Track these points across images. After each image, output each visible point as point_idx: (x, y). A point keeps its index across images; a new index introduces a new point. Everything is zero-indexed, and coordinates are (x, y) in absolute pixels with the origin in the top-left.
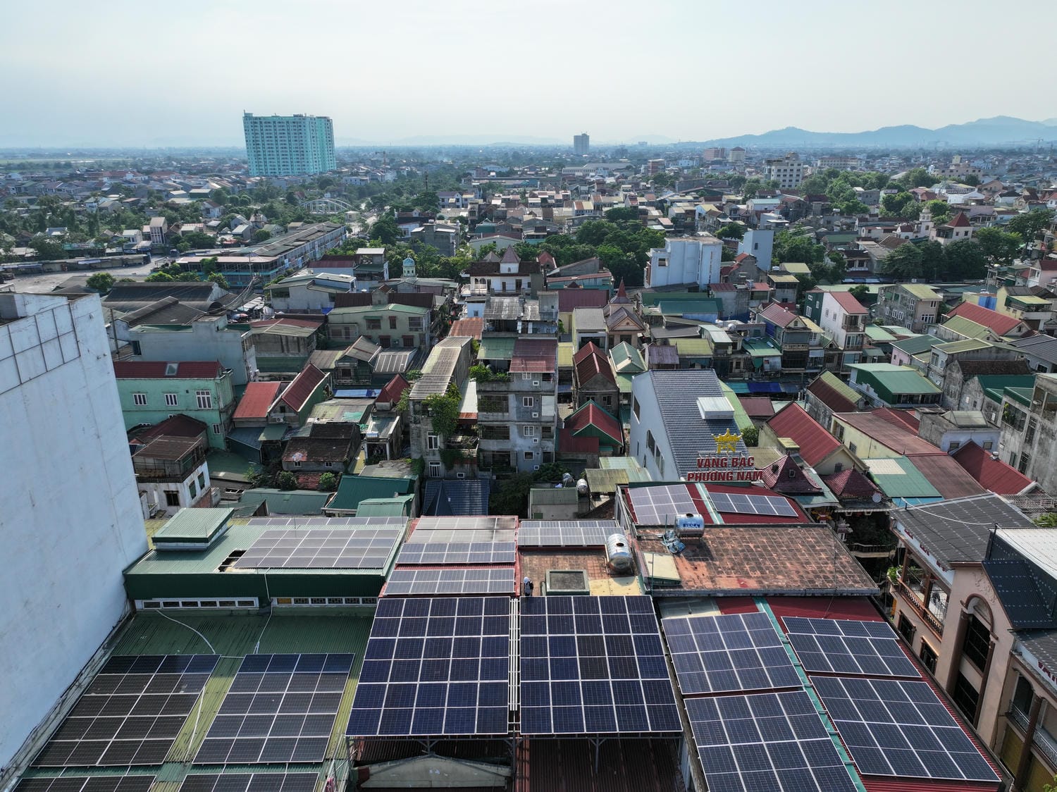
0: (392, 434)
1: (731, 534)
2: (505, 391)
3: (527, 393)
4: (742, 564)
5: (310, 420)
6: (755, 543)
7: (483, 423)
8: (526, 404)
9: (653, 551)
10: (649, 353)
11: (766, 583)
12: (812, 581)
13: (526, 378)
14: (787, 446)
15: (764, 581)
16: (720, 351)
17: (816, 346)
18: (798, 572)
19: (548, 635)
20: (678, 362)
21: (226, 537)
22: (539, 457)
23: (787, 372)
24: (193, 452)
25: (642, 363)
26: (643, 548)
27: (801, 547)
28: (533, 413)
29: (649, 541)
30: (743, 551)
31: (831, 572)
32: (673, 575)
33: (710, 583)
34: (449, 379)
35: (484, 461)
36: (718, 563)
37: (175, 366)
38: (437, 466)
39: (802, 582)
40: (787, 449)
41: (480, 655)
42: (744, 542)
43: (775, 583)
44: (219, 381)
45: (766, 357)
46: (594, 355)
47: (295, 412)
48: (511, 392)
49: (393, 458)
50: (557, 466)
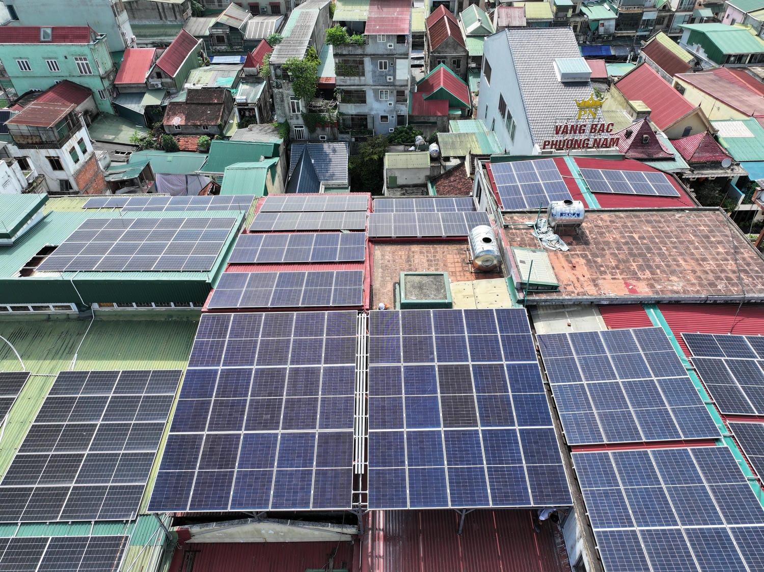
0: (259, 99)
1: (611, 221)
2: (361, 55)
3: (382, 56)
4: (627, 261)
5: (188, 86)
6: (639, 232)
7: (341, 87)
8: (381, 68)
9: (522, 245)
10: (498, 14)
11: (659, 287)
12: (712, 285)
13: (380, 41)
14: (639, 109)
15: (656, 285)
16: (561, 14)
17: (650, 7)
18: (694, 272)
19: (402, 364)
20: (525, 24)
21: (46, 224)
22: (394, 122)
23: (619, 35)
24: (66, 118)
25: (490, 26)
26: (511, 242)
27: (693, 238)
28: (388, 77)
29: (517, 231)
30: (626, 243)
31: (734, 272)
32: (551, 280)
33: (593, 288)
34: (307, 44)
35: (344, 124)
36: (599, 260)
37: (49, 31)
38: (300, 129)
39: (701, 285)
40: (639, 113)
41: (320, 393)
42: (626, 232)
43: (670, 288)
44: (92, 47)
45: (602, 19)
46: (445, 17)
47: (171, 78)
48: (367, 55)
49: (262, 122)
50: (410, 129)
